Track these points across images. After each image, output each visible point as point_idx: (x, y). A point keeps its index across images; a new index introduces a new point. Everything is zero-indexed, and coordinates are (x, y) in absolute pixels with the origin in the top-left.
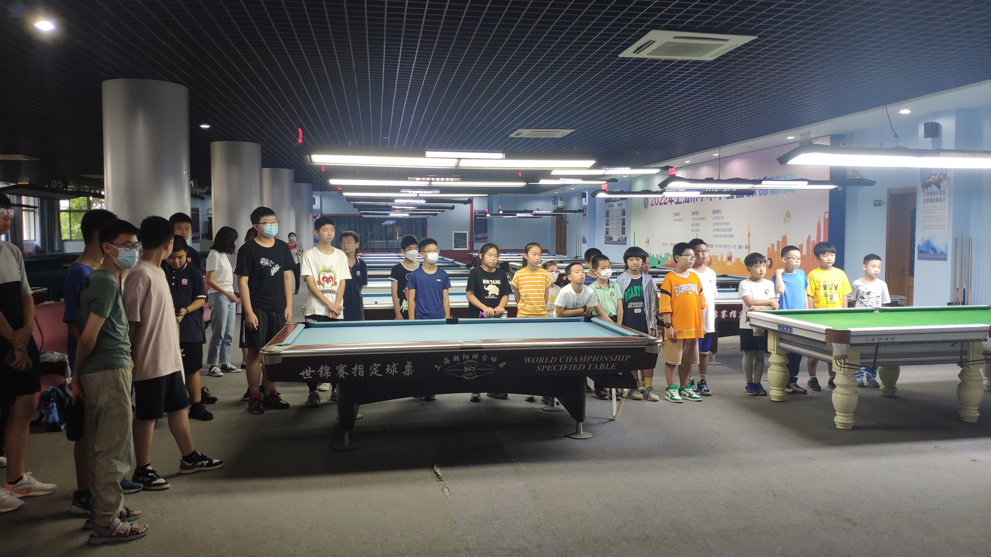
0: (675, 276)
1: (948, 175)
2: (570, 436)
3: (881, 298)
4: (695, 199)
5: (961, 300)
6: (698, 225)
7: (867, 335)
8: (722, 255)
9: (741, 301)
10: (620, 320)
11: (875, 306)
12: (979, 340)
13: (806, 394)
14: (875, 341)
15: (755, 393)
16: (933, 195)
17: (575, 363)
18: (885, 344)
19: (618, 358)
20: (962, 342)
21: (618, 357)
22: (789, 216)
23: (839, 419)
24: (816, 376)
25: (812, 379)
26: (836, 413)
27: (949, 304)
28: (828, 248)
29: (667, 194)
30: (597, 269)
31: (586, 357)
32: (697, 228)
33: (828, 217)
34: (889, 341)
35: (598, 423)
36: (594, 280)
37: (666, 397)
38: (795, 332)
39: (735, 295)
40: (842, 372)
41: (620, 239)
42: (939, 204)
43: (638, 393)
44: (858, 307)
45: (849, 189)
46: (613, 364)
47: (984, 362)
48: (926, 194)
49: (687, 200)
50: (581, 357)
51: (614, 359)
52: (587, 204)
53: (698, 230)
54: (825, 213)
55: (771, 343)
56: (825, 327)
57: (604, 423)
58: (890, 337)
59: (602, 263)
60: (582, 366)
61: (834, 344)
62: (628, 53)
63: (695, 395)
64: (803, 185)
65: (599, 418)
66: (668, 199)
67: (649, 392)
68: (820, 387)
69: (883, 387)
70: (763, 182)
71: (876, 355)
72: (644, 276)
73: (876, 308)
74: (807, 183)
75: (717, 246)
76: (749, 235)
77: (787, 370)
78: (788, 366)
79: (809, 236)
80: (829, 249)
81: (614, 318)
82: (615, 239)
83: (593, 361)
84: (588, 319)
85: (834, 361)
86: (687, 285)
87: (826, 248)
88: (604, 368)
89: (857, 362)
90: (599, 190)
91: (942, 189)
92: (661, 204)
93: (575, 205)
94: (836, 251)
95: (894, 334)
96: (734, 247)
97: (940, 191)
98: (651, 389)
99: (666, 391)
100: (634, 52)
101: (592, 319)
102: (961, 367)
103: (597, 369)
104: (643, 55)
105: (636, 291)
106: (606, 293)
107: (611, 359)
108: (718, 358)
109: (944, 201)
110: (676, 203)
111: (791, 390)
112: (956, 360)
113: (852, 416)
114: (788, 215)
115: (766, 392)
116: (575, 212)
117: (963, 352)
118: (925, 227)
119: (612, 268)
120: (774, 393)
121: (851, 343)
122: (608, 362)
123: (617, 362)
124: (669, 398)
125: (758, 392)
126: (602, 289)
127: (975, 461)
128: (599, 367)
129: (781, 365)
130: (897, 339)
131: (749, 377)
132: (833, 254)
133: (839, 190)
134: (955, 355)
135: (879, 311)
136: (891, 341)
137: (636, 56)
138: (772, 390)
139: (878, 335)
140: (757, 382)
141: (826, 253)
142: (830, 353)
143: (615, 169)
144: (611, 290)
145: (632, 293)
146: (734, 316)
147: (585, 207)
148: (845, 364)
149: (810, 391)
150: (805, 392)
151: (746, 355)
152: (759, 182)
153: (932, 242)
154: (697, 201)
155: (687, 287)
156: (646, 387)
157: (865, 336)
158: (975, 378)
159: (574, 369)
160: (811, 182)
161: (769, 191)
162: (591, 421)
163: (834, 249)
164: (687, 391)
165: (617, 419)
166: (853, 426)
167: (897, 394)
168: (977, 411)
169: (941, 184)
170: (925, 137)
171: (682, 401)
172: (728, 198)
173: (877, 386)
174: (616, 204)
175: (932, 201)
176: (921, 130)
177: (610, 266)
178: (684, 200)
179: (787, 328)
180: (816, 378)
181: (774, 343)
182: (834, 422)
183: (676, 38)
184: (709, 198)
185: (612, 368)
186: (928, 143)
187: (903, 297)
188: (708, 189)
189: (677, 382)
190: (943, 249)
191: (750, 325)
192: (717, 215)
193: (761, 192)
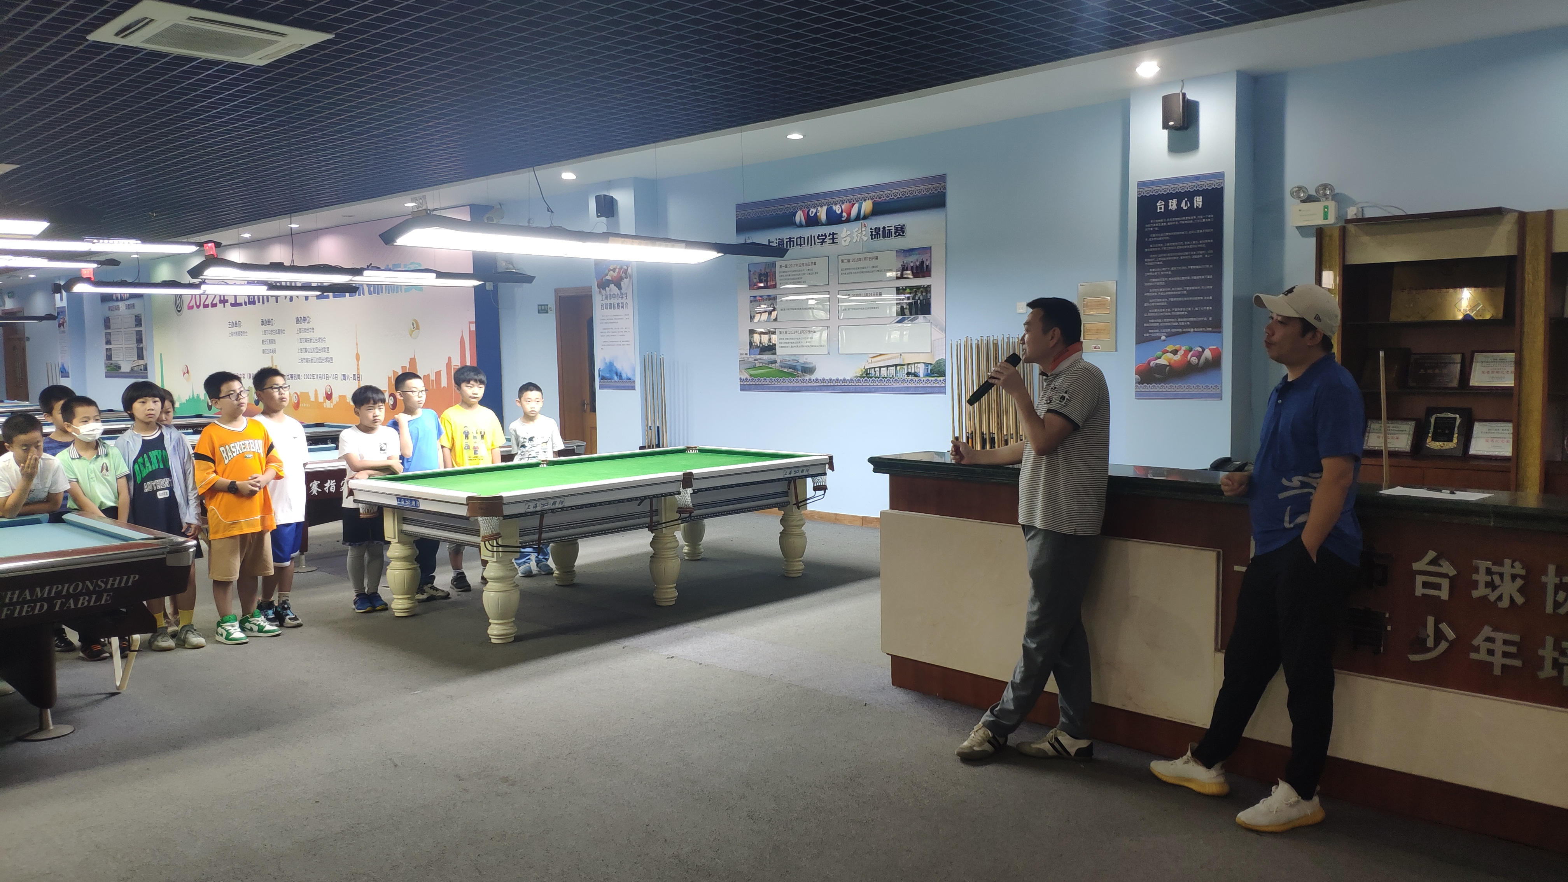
0: (219, 430)
1: (629, 271)
2: (29, 738)
3: (550, 443)
4: (265, 298)
5: (655, 442)
6: (273, 341)
7: (527, 501)
8: (316, 391)
9: (343, 464)
10: (124, 513)
11: (541, 457)
12: (672, 494)
13: (449, 598)
14: (538, 508)
15: (368, 609)
16: (613, 299)
17: (25, 602)
18: (553, 511)
19: (114, 582)
20: (651, 498)
21: (114, 580)
22: (418, 328)
23: (495, 630)
24: (463, 570)
25: (458, 574)
26: (490, 621)
27: (641, 448)
28: (475, 375)
29: (209, 290)
30: (71, 423)
31: (47, 588)
32: (272, 346)
33: (474, 329)
34: (557, 506)
35: (87, 705)
36: (66, 445)
37: (218, 638)
38: (423, 506)
39: (334, 455)
40: (495, 559)
41: (136, 369)
42: (620, 311)
43: (166, 638)
44: (516, 461)
45: (503, 287)
46: (105, 595)
47: (680, 522)
48: (604, 297)
49: (252, 301)
50: (38, 589)
51: (106, 586)
52: (64, 304)
53: (274, 351)
54: (470, 323)
55: (390, 528)
56: (466, 495)
57: (98, 702)
58: (558, 500)
59: (81, 411)
60: (42, 607)
61: (480, 519)
62: (105, 34)
63: (268, 627)
64: (429, 279)
65: (89, 695)
66: (218, 298)
67: (186, 634)
68: (469, 586)
69: (557, 572)
70: (366, 273)
71: (540, 529)
72: (165, 431)
73: (543, 461)
74: (434, 275)
75: (307, 377)
76: (358, 357)
77: (416, 565)
78: (418, 559)
79: (450, 358)
80: (476, 377)
81: (111, 513)
82: (126, 368)
83: (64, 593)
84: (56, 518)
85: (482, 543)
86: (241, 443)
87: (472, 375)
88: (86, 603)
89: (516, 541)
90: (78, 278)
91: (623, 291)
92: (206, 306)
93: (39, 305)
94: (486, 382)
95: (564, 496)
96: (335, 377)
97: (621, 293)
98: (189, 628)
99: (218, 627)
100: (117, 34)
101: (65, 517)
102: (652, 533)
103: (73, 607)
104: (135, 40)
105: (154, 460)
106: (92, 466)
107: (100, 587)
108: (310, 560)
109: (627, 307)
110: (232, 305)
111: (425, 596)
112: (645, 524)
113: (513, 622)
114: (416, 326)
115: (386, 604)
116: (40, 319)
117: (654, 512)
118: (605, 343)
119: (103, 422)
120: (399, 604)
121: (505, 513)
122: (94, 592)
123: (112, 589)
124: (222, 639)
125: (374, 607)
126: (84, 459)
127: (672, 658)
128: (76, 604)
129: (405, 559)
130: (568, 503)
131: (359, 584)
132: (481, 386)
133: (487, 288)
134: (644, 517)
135: (547, 464)
136: (561, 506)
137: (120, 41)
138: (395, 600)
139: (542, 499)
140: (372, 591)
141: (472, 382)
142: (476, 533)
143: (111, 241)
144: (103, 460)
145: (148, 464)
146: (333, 490)
147: (61, 311)
148: (499, 546)
149: (454, 593)
150: (447, 596)
151: (351, 550)
152: (358, 272)
153: (615, 364)
154: (268, 301)
155: (243, 447)
156: (181, 626)
157: (524, 501)
158: (669, 545)
159: (24, 614)
160: (440, 275)
161: (384, 286)
162: (72, 702)
163: (484, 378)
164: (255, 622)
165: (124, 690)
166: (514, 636)
167: (576, 580)
168: (674, 589)
169: (622, 284)
170: (598, 216)
171: (247, 640)
172: (318, 297)
173: (550, 572)
174: (122, 305)
175: (611, 306)
176: (592, 205)
177: (98, 418)
178: (247, 300)
179: (411, 500)
180: (463, 573)
181: (394, 527)
182: (489, 635)
183: (191, 18)
184: (288, 298)
185: (103, 602)
186: (601, 225)
187: (580, 443)
188: (286, 282)
189: (236, 608)
190: (630, 375)
191: (355, 501)
192: (303, 325)
193: (372, 289)
